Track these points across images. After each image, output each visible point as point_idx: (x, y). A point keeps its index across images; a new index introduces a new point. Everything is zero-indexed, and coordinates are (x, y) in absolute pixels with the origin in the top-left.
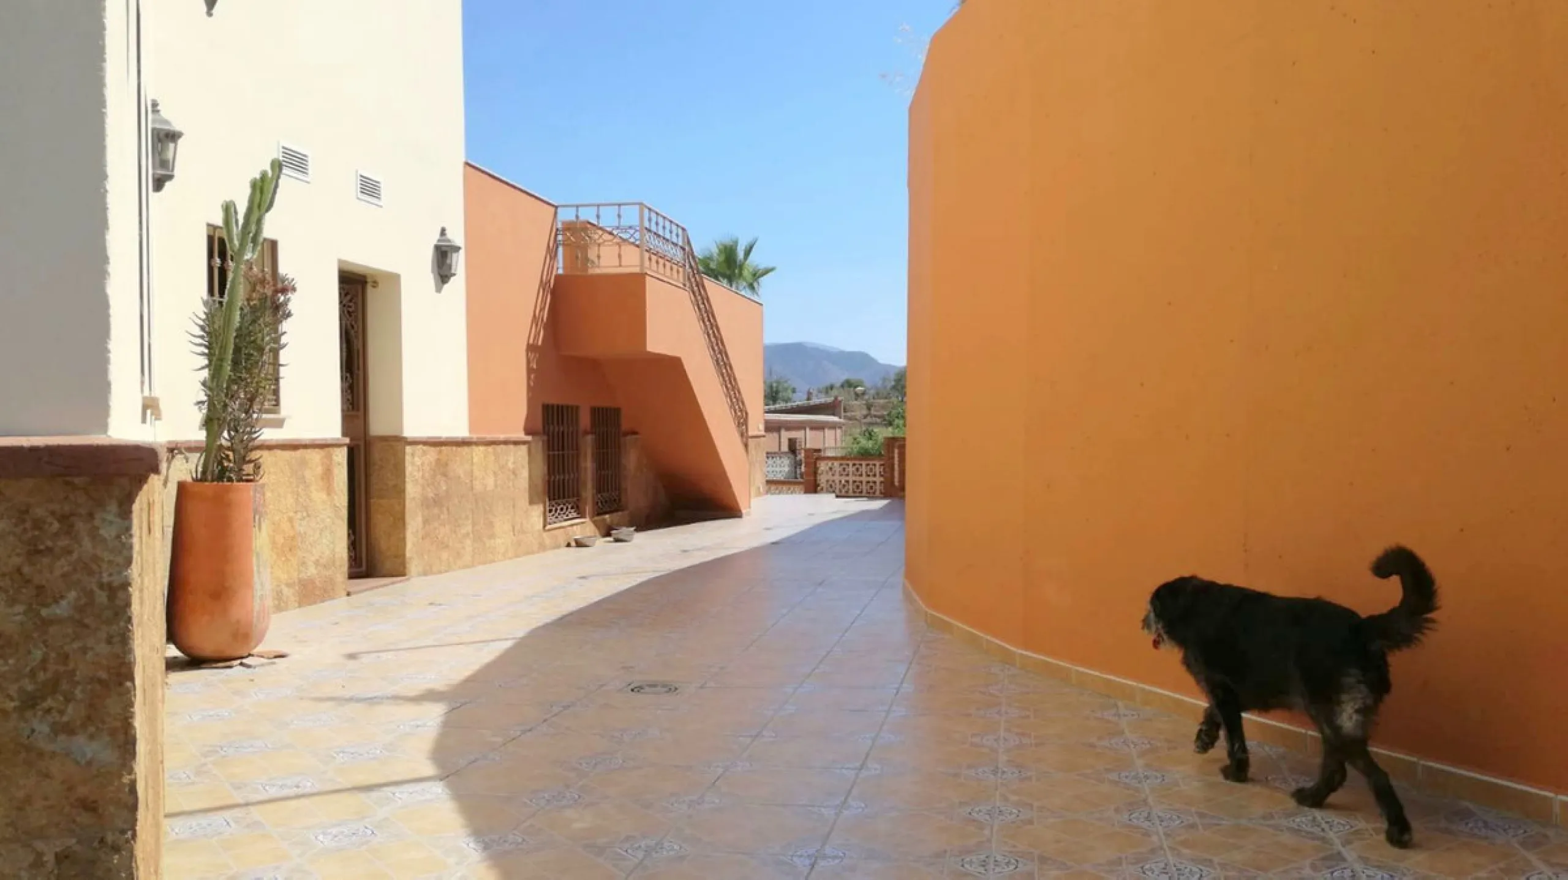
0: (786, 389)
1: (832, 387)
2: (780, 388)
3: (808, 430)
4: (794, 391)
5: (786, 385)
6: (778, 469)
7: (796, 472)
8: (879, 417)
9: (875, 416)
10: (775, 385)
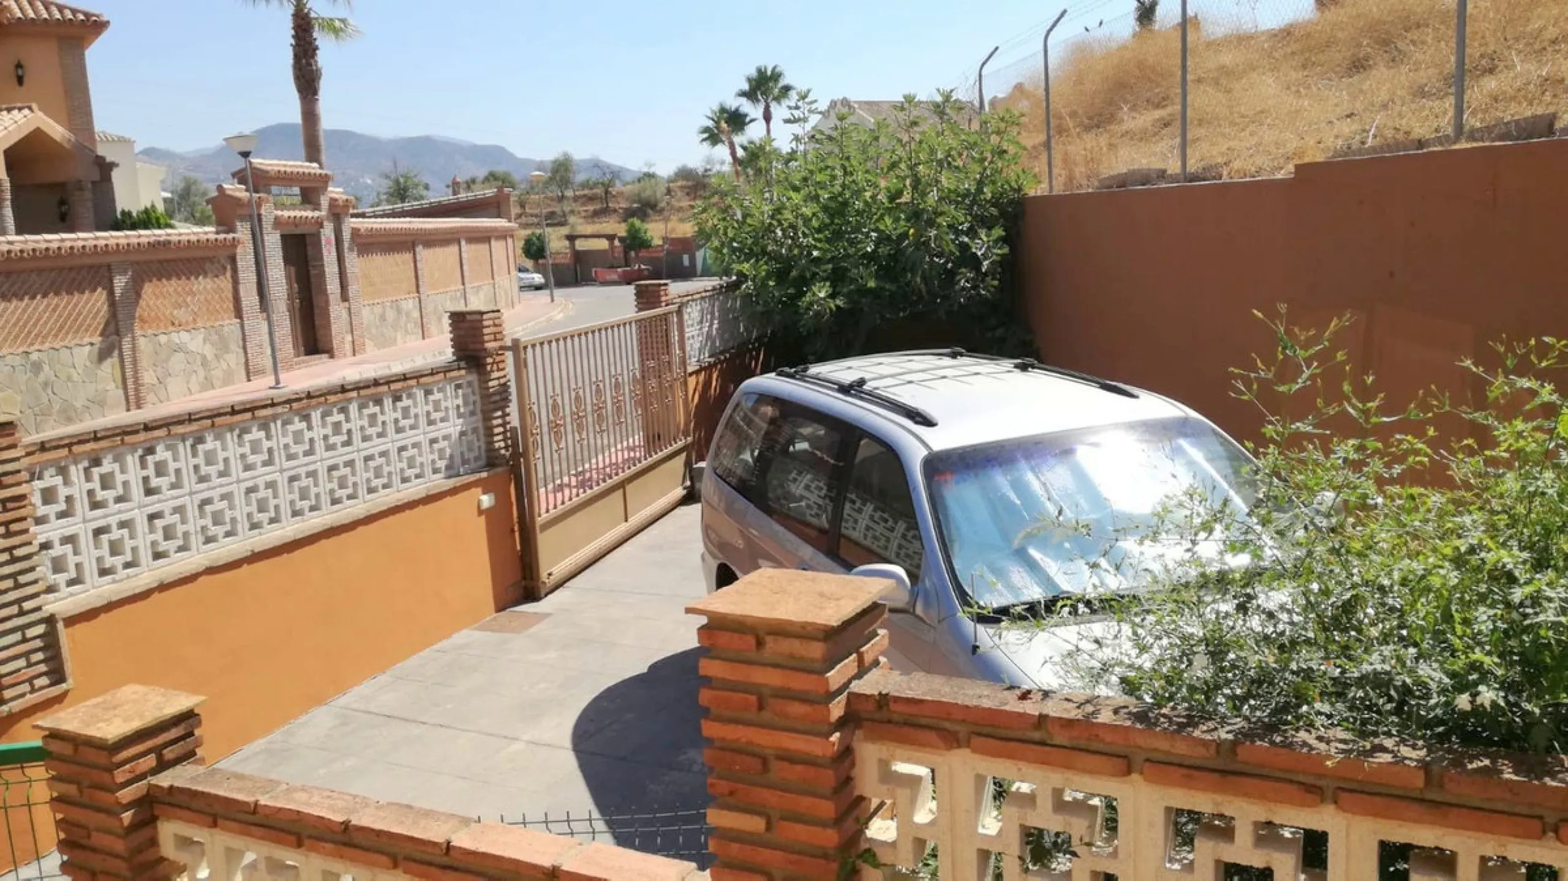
0: (416, 186)
1: (473, 181)
2: (409, 183)
3: (463, 243)
4: (427, 187)
5: (416, 180)
6: (419, 436)
7: (489, 433)
8: (536, 216)
9: (532, 215)
10: (402, 180)
